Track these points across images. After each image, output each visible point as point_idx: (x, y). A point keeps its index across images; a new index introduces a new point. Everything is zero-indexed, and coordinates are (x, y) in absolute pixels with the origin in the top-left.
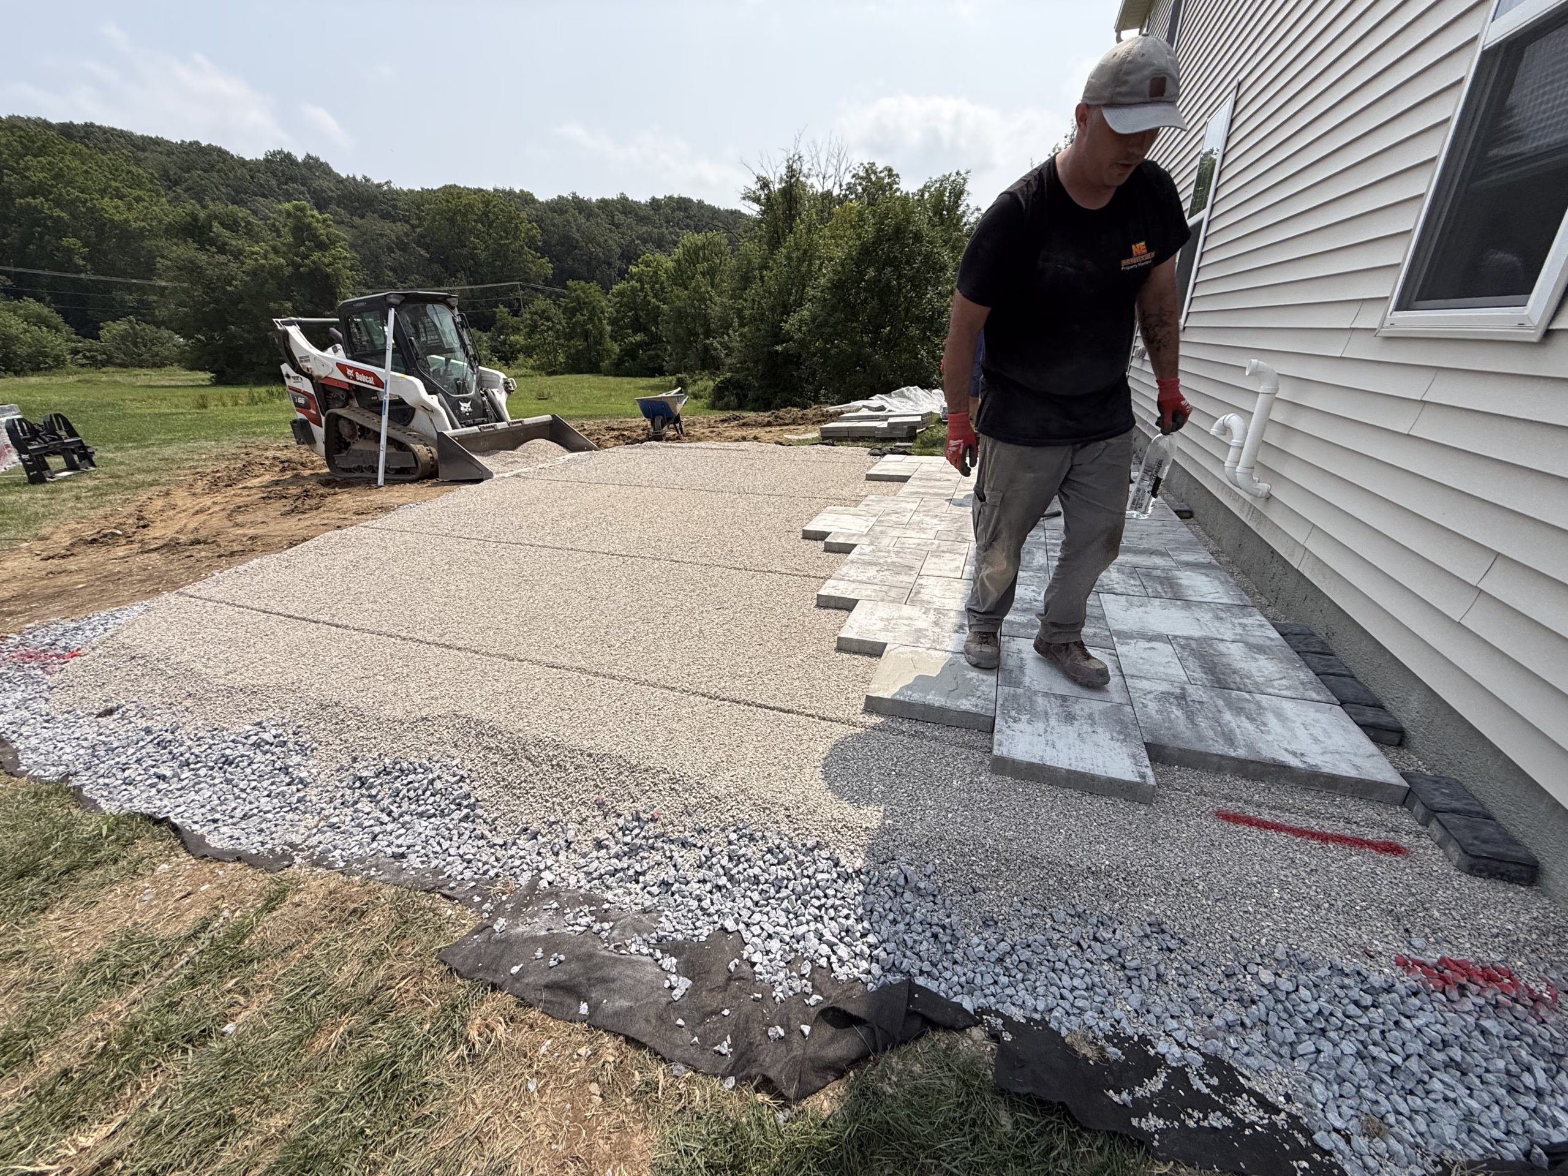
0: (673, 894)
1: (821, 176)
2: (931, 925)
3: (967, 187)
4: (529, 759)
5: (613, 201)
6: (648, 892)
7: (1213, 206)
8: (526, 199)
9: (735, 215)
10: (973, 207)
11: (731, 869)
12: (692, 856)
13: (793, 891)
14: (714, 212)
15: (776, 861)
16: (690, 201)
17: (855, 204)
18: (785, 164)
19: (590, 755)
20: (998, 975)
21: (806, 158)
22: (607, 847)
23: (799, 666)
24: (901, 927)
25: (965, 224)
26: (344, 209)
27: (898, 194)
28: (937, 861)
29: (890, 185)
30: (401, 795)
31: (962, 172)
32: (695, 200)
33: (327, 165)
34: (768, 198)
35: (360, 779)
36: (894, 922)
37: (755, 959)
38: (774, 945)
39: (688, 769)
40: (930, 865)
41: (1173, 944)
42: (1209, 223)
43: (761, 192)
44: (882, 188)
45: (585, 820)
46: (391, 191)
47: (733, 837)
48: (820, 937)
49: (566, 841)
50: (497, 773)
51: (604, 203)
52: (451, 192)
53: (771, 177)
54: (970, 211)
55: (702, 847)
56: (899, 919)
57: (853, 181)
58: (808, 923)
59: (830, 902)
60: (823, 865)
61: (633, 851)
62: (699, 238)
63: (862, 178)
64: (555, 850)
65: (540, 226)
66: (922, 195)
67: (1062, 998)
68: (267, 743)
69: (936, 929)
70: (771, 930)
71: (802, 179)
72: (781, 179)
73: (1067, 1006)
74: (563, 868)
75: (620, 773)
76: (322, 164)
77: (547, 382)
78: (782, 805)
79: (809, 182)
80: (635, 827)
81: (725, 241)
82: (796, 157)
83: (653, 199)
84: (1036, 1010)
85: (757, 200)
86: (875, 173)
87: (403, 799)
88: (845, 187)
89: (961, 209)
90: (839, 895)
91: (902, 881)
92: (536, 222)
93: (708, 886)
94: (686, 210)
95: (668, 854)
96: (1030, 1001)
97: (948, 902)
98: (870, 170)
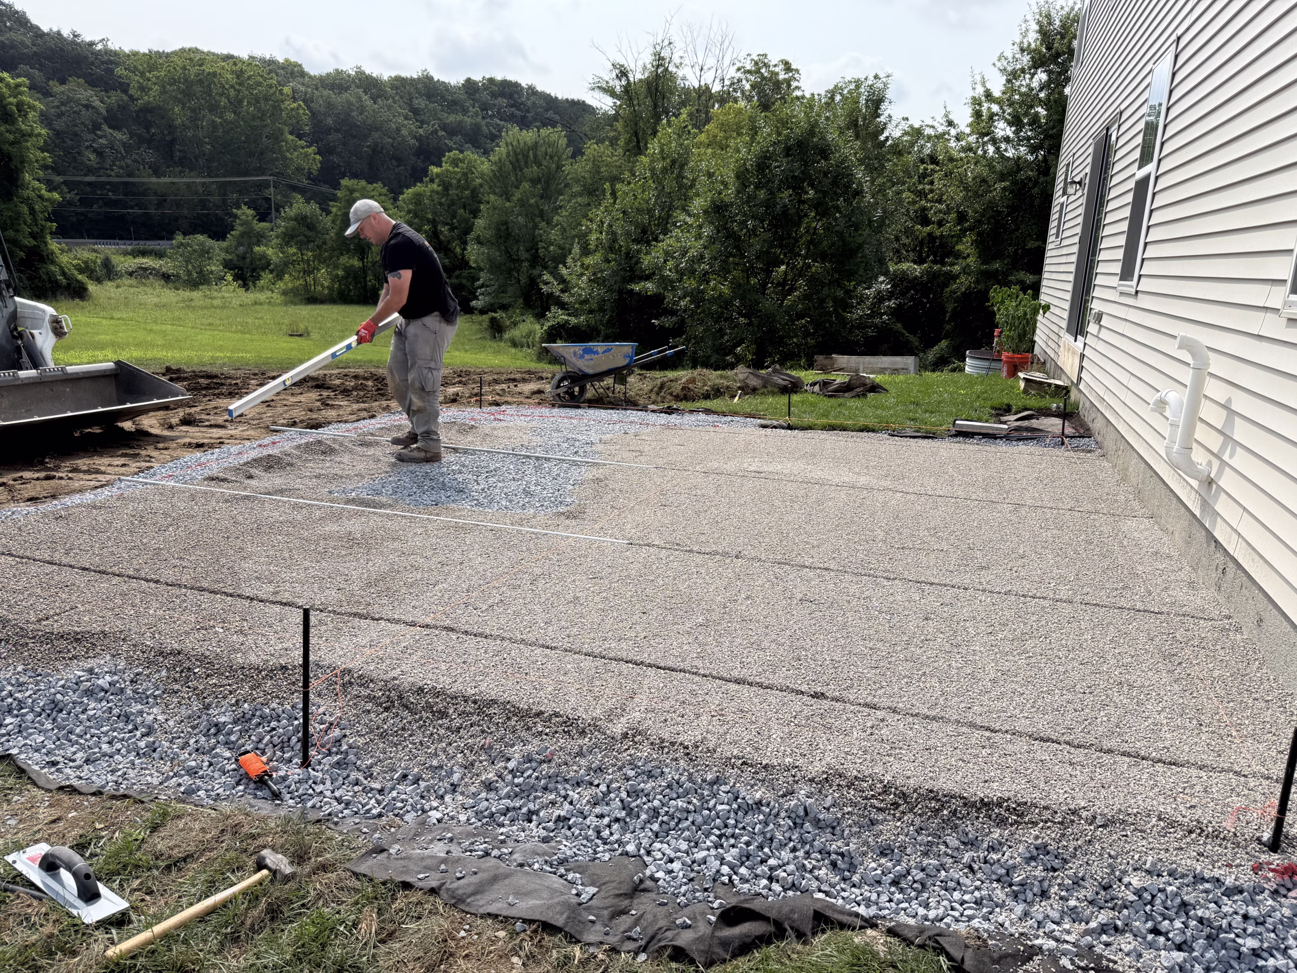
0: (570, 828)
1: (697, 68)
2: (829, 853)
3: (889, 94)
4: (406, 707)
5: (412, 80)
6: (544, 828)
7: (1160, 161)
8: (292, 71)
9: (579, 108)
10: (897, 117)
11: (630, 803)
12: (587, 793)
13: (693, 823)
14: (550, 102)
15: (675, 796)
16: (516, 85)
17: (742, 104)
18: (652, 50)
19: (475, 702)
20: (893, 893)
21: (679, 44)
22: (496, 789)
23: (689, 633)
24: (800, 854)
25: (887, 139)
26: (40, 70)
27: (798, 93)
28: (836, 795)
29: (788, 82)
30: (265, 741)
31: (881, 75)
32: (524, 85)
33: (24, 13)
34: (627, 89)
35: (216, 725)
36: (794, 850)
37: (657, 875)
38: (676, 866)
39: (580, 713)
40: (830, 797)
41: (1057, 863)
42: (1157, 178)
43: (617, 83)
44: (777, 84)
45: (472, 764)
46: (107, 52)
47: (631, 773)
48: (722, 861)
49: (452, 785)
50: (371, 721)
51: (400, 83)
52: (190, 56)
53: (630, 65)
54: (894, 123)
55: (598, 786)
56: (799, 846)
57: (739, 75)
58: (708, 849)
59: (729, 831)
60: (723, 797)
61: (524, 792)
62: (528, 136)
63: (749, 72)
64: (441, 793)
65: (309, 108)
66: (832, 98)
67: (953, 909)
68: (103, 690)
69: (834, 856)
70: (673, 855)
71: (672, 68)
72: (644, 68)
73: (956, 914)
74: (450, 809)
75: (509, 719)
76: (17, 12)
77: (305, 313)
78: (681, 744)
79: (680, 73)
80: (528, 769)
81: (563, 142)
82: (666, 43)
83: (468, 80)
84: (927, 919)
85: (611, 92)
86: (766, 65)
87: (266, 745)
88: (727, 82)
89: (882, 119)
90: (741, 826)
91: (802, 813)
92: (304, 101)
93: (606, 820)
94: (511, 96)
95: (563, 792)
96: (921, 911)
97: (846, 832)
98: (760, 63)
